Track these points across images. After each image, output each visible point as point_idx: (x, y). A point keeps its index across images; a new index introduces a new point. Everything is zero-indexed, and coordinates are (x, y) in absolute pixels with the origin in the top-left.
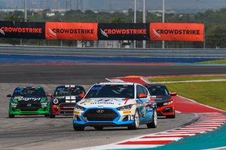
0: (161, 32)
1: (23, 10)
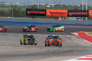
1: (37, 4)
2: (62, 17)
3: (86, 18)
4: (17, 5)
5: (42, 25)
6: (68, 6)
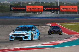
0: (64, 9)
1: (20, 2)
2: (39, 12)
4: (5, 3)
5: (23, 18)
6: (46, 3)
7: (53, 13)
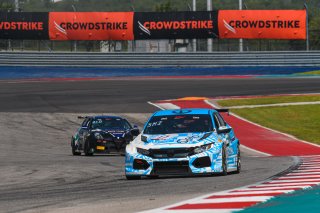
0: (238, 24)
2: (112, 40)
3: (210, 41)
5: (35, 75)
7: (183, 50)
